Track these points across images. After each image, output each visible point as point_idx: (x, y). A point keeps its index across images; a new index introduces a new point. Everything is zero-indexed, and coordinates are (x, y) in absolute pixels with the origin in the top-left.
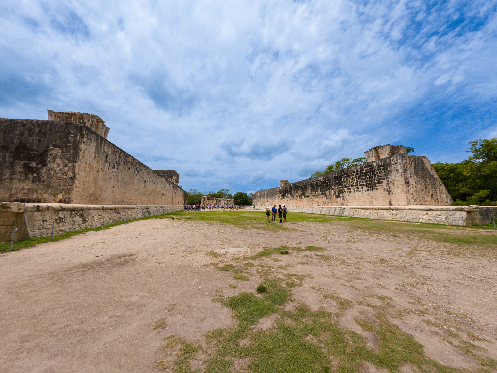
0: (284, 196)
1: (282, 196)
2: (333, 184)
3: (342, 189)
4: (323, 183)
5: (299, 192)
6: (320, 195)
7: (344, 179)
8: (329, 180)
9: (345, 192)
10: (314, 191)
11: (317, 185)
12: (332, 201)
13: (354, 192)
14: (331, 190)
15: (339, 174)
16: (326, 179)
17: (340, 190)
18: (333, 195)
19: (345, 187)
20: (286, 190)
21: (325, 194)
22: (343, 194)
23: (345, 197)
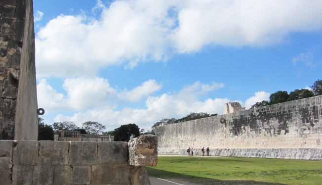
0: (236, 131)
1: (230, 130)
10: (308, 121)
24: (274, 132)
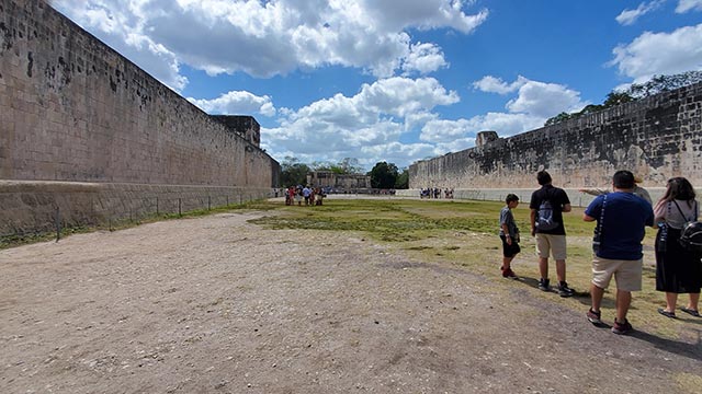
2: (640, 131)
3: (672, 141)
4: (604, 129)
5: (529, 157)
6: (596, 160)
7: (686, 114)
8: (628, 121)
9: (685, 149)
10: (576, 151)
11: (588, 136)
14: (632, 146)
15: (666, 100)
16: (618, 118)
17: (664, 146)
18: (638, 160)
19: (687, 135)
20: (493, 153)
21: (612, 157)
22: (676, 155)
23: (681, 164)
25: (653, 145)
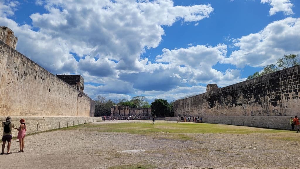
0: (212, 105)
1: (209, 104)
2: (268, 89)
3: (278, 95)
4: (256, 87)
5: (229, 99)
6: (254, 102)
7: (281, 83)
8: (263, 84)
9: (283, 98)
10: (247, 97)
11: (251, 90)
12: (269, 110)
13: (293, 98)
14: (266, 96)
15: (274, 76)
16: (260, 82)
17: (276, 97)
18: (269, 102)
19: (283, 92)
20: (214, 96)
21: (260, 101)
22: (280, 101)
23: (282, 105)
24: (230, 105)
25: (273, 96)
